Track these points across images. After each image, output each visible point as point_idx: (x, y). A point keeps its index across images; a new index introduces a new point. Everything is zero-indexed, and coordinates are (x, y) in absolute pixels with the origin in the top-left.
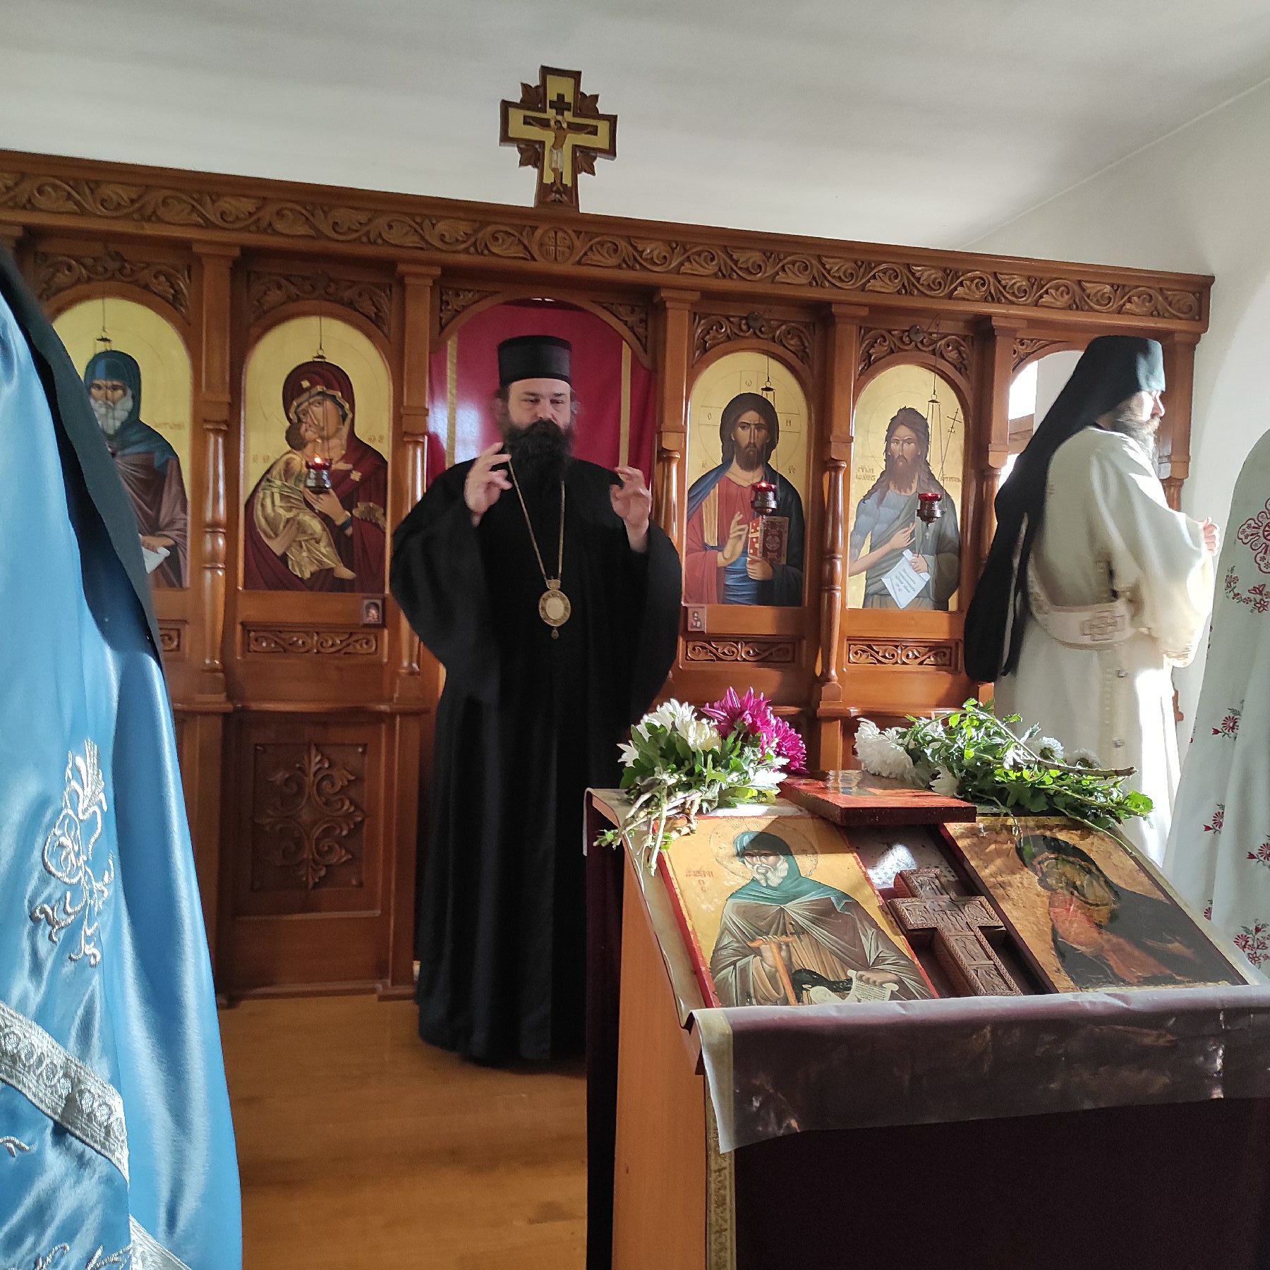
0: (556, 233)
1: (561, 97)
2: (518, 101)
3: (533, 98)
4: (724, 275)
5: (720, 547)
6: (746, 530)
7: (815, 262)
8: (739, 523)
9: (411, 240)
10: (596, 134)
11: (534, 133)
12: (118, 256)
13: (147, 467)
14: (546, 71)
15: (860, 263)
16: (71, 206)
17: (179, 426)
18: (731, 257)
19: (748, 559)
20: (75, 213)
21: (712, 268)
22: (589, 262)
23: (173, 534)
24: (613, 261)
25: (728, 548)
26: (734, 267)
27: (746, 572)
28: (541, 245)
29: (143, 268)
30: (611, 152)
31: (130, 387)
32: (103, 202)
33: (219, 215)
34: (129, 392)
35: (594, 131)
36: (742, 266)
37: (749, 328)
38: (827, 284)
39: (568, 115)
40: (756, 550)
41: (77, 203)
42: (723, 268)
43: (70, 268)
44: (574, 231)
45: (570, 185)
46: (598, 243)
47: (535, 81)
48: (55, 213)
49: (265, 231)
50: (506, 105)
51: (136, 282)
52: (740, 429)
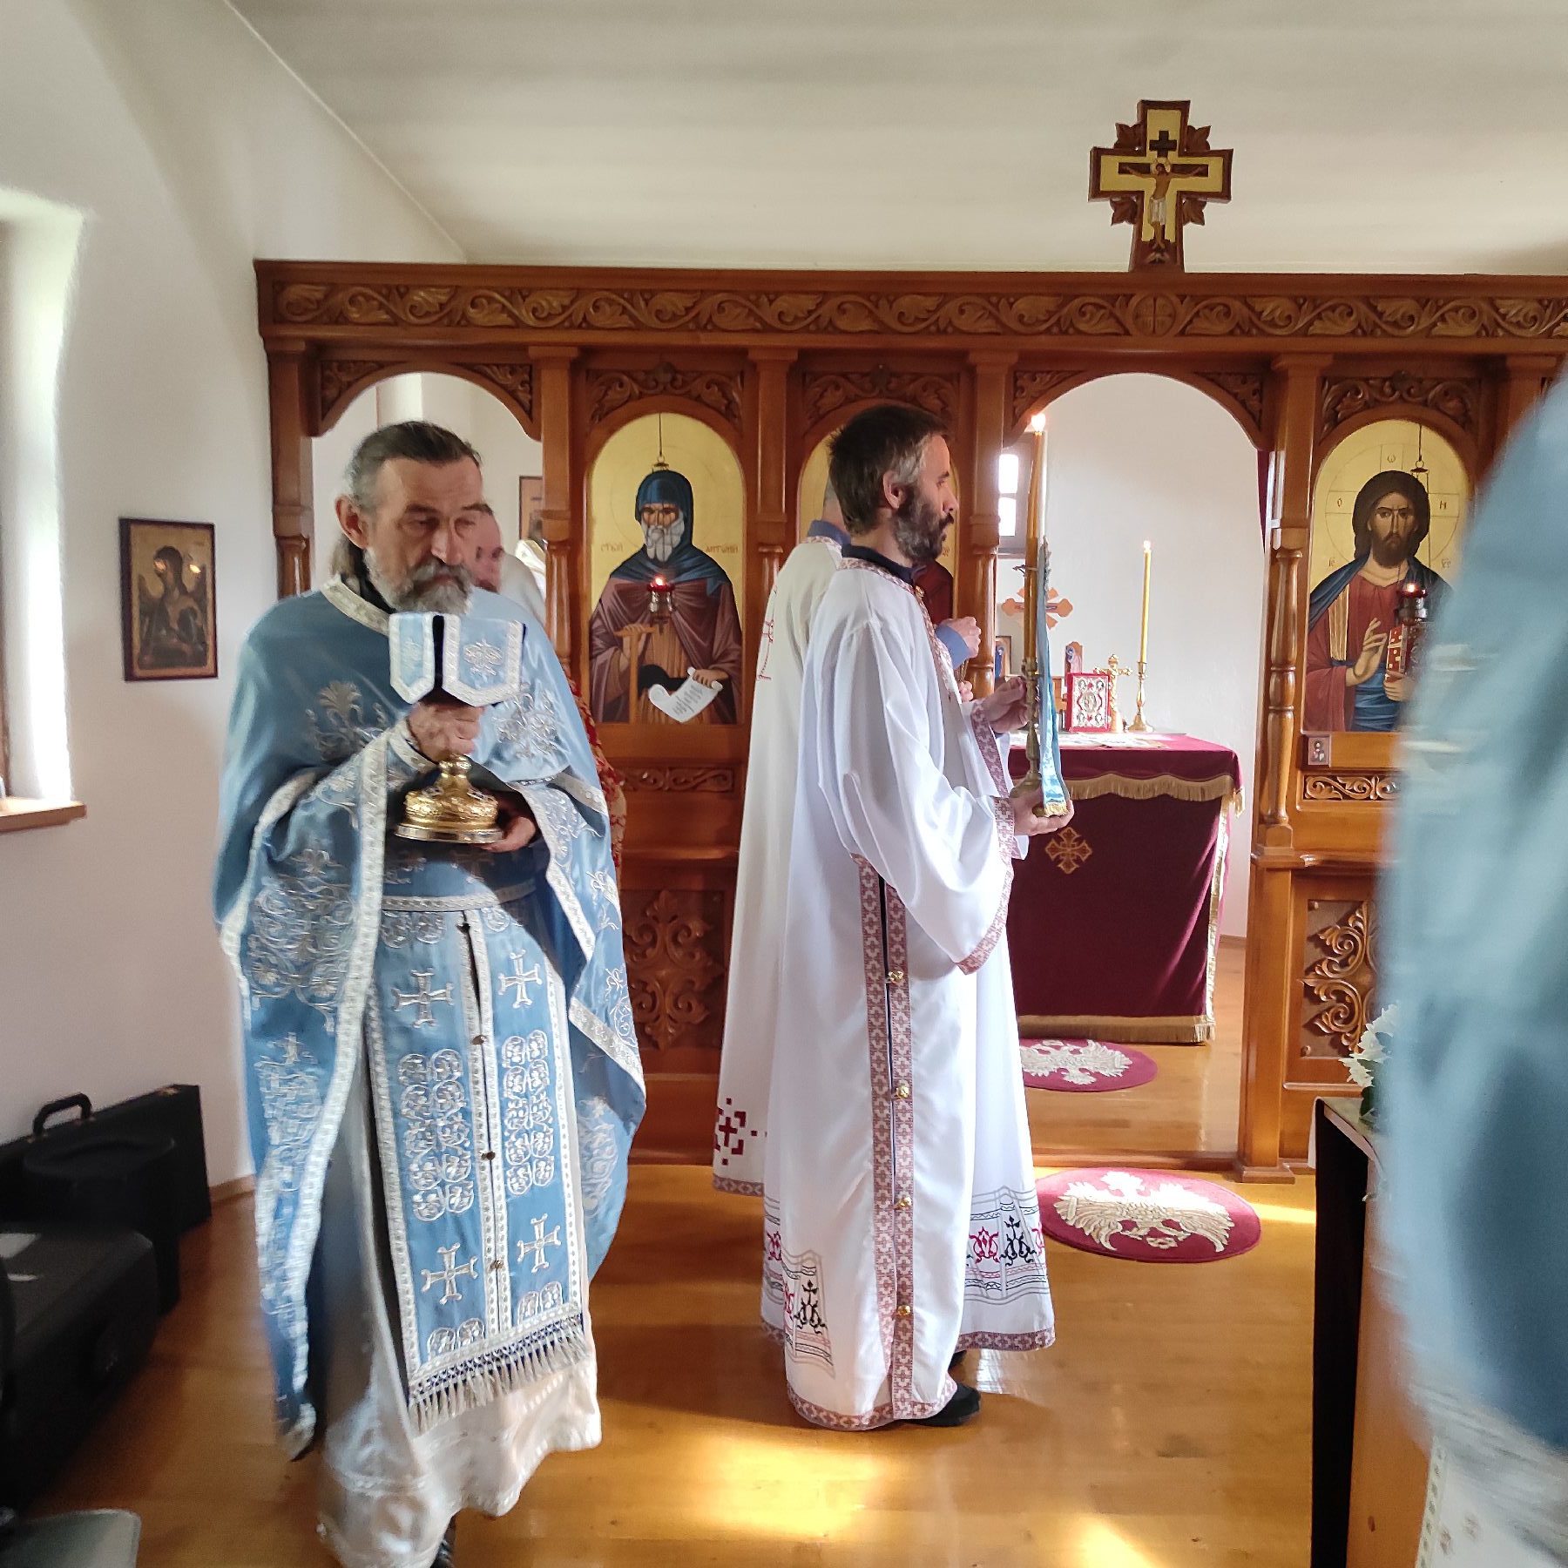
0: (1155, 300)
1: (1164, 134)
2: (1111, 146)
3: (1130, 139)
4: (1364, 333)
5: (1351, 661)
6: (1385, 640)
7: (1485, 306)
8: (1375, 631)
9: (986, 325)
10: (1206, 175)
11: (1131, 182)
12: (671, 369)
13: (699, 593)
14: (1146, 106)
15: (1546, 303)
16: (626, 321)
17: (732, 549)
18: (1374, 309)
19: (1387, 676)
20: (630, 329)
21: (1348, 326)
22: (1196, 332)
23: (727, 666)
24: (1223, 327)
25: (1361, 662)
26: (1377, 320)
27: (1384, 692)
28: (1137, 316)
29: (695, 379)
30: (1225, 194)
31: (682, 509)
32: (658, 313)
33: (776, 317)
34: (681, 514)
35: (1203, 171)
36: (1389, 319)
37: (1394, 391)
38: (1501, 333)
39: (1173, 157)
40: (1396, 664)
41: (632, 317)
42: (1364, 324)
43: (621, 385)
44: (1178, 296)
45: (1172, 240)
46: (1206, 307)
47: (1132, 120)
48: (608, 329)
49: (825, 331)
50: (1098, 153)
51: (688, 395)
52: (1378, 515)
